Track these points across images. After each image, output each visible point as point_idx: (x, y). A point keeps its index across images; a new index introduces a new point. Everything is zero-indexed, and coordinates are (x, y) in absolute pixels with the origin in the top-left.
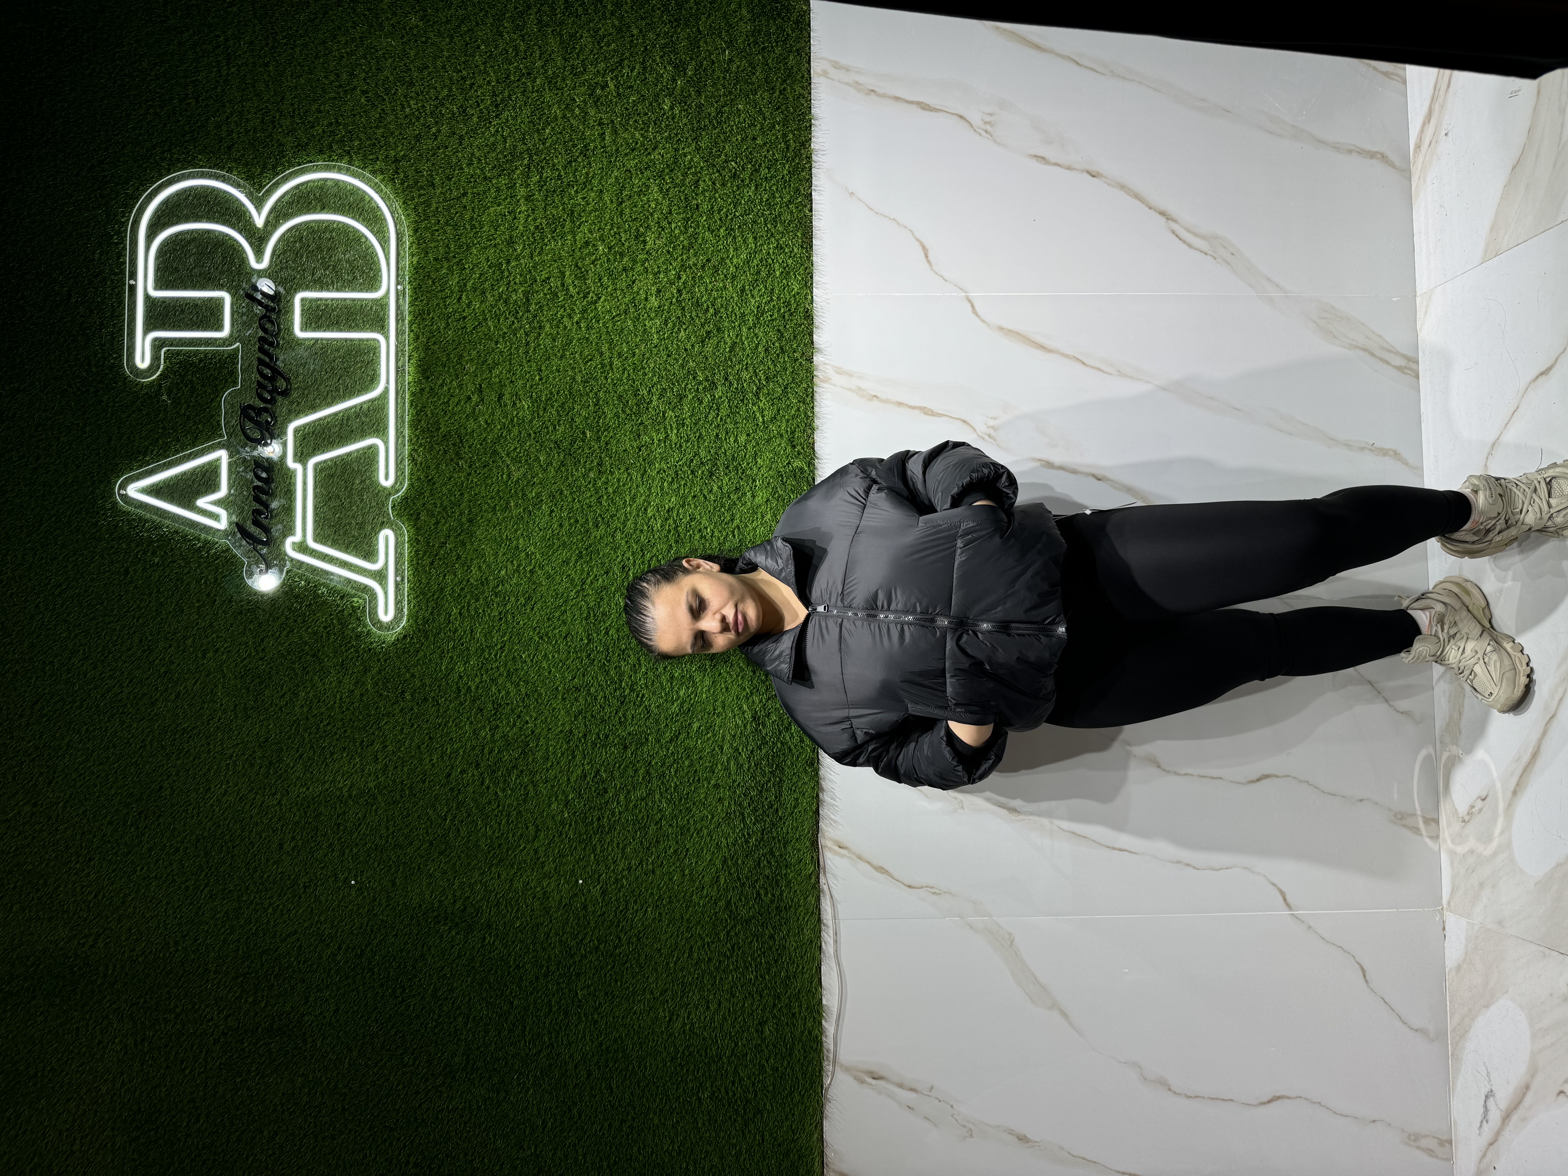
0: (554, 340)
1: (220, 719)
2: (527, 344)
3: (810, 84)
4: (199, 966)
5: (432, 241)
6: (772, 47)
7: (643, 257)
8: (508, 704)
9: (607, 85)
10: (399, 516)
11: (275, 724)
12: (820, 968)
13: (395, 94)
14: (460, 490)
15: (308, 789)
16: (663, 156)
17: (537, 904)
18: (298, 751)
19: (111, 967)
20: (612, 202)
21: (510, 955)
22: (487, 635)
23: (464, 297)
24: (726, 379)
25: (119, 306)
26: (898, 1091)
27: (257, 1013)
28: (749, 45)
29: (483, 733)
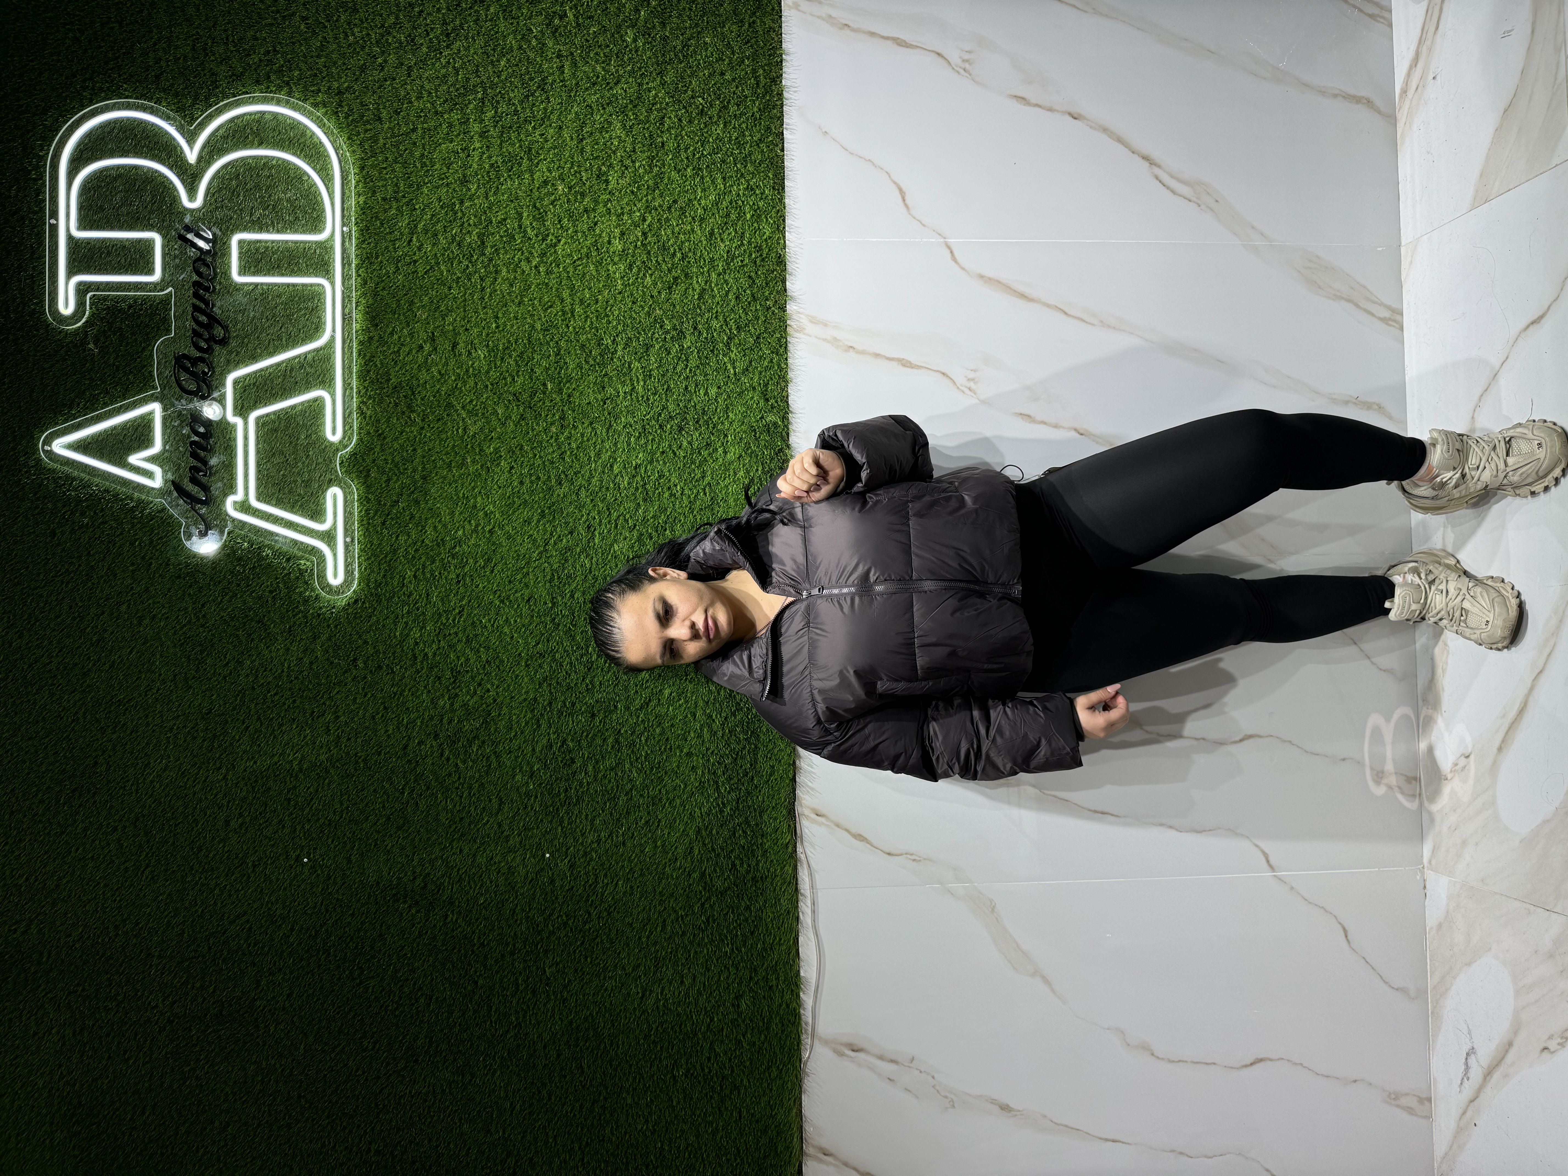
0: (512, 285)
1: (158, 690)
2: (483, 289)
3: (781, 17)
4: (141, 951)
5: (380, 179)
7: (605, 197)
8: (467, 672)
9: (565, 15)
10: (349, 473)
11: (218, 695)
12: (798, 939)
13: (337, 20)
14: (412, 445)
15: (255, 762)
16: (625, 91)
17: (501, 880)
18: (243, 723)
19: (45, 954)
20: (572, 139)
21: (473, 932)
22: (445, 599)
23: (414, 239)
24: (695, 328)
25: (39, 248)
26: (879, 1063)
27: (204, 999)
29: (441, 703)
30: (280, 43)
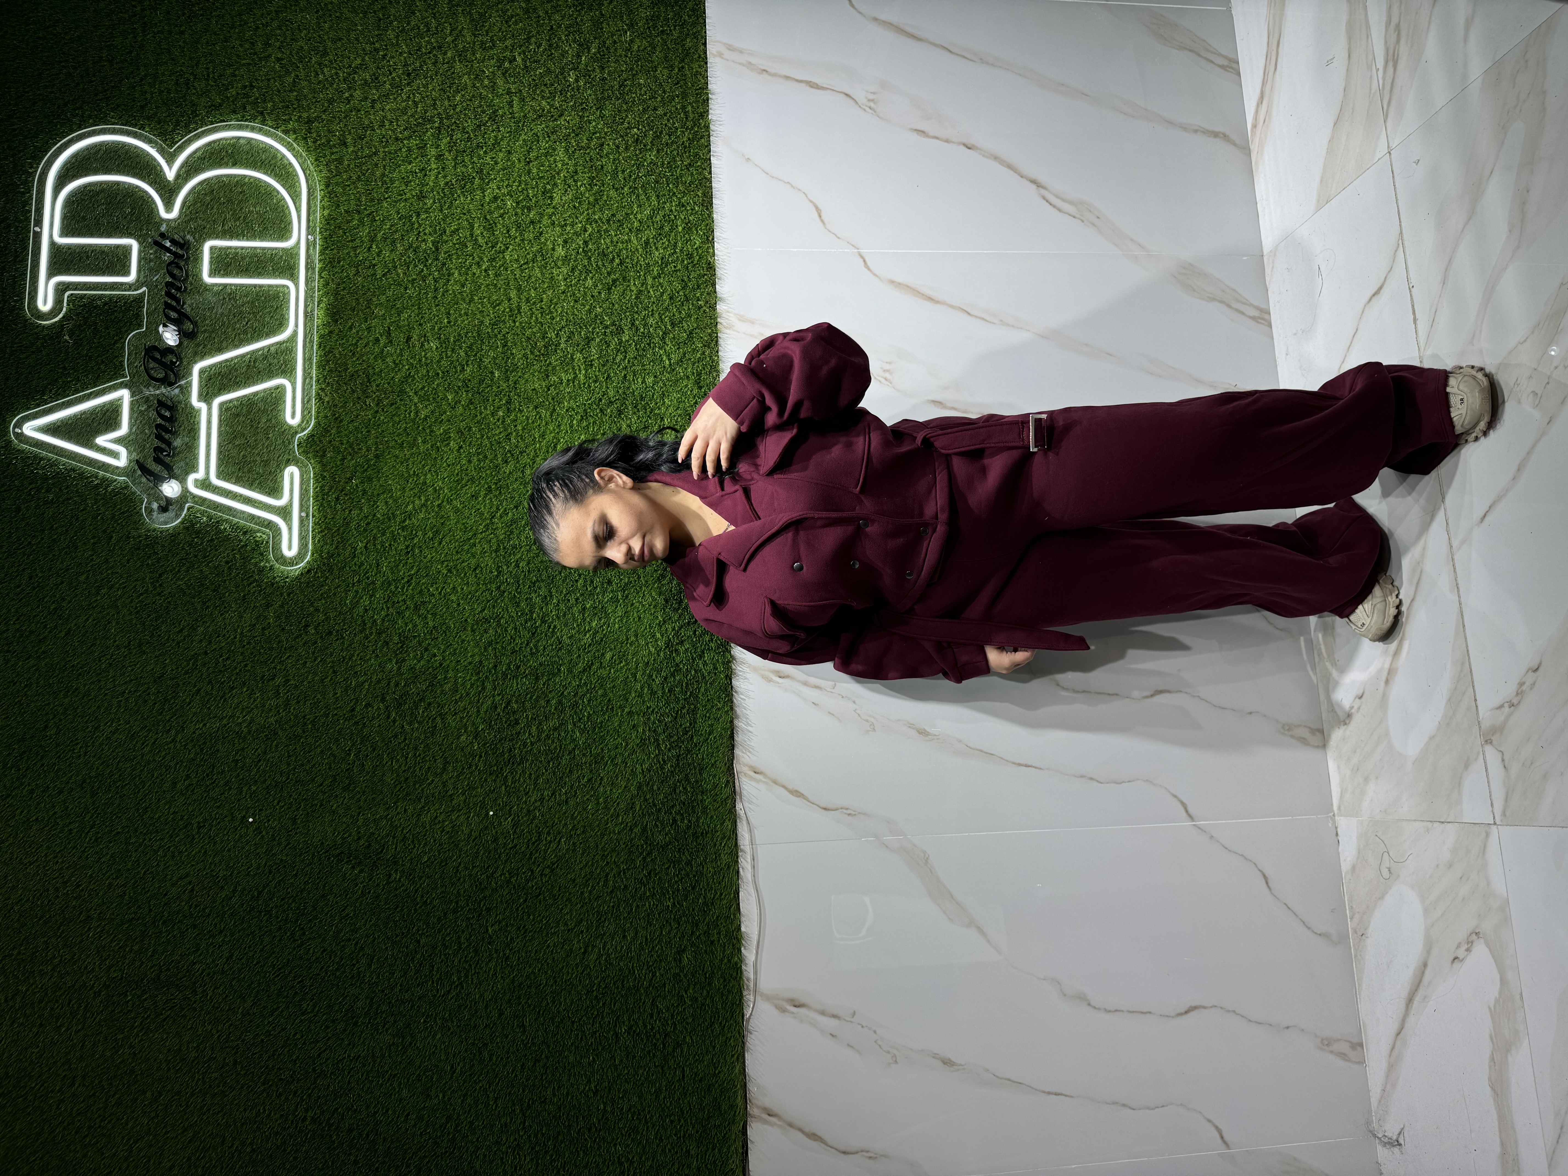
0: (463, 286)
1: (112, 655)
2: (436, 290)
3: (706, 63)
4: (81, 914)
5: (344, 194)
6: (671, 30)
7: (550, 211)
8: (415, 637)
9: (515, 59)
10: (306, 453)
11: (171, 660)
12: (738, 894)
13: (309, 61)
14: (367, 427)
15: (205, 725)
16: (568, 122)
17: (445, 838)
18: (195, 686)
20: (520, 162)
21: (417, 891)
22: (394, 569)
23: (374, 247)
24: (633, 324)
25: (23, 252)
26: (820, 1018)
27: (142, 963)
28: (649, 28)
29: (389, 666)
30: (256, 80)
